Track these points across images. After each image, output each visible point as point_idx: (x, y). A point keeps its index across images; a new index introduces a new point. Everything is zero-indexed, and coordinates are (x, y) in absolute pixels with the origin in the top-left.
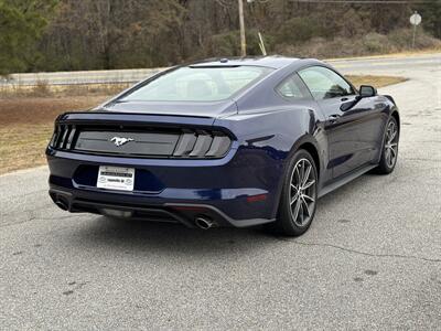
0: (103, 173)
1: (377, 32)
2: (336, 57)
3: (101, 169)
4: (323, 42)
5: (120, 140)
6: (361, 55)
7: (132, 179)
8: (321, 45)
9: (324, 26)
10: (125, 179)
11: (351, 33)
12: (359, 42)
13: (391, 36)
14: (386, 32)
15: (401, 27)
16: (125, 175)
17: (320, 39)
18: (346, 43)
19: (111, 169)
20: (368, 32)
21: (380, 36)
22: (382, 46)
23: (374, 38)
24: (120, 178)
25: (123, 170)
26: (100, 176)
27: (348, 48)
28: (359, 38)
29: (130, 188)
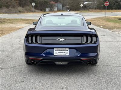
0: (56, 51)
1: (21, 7)
2: (11, 13)
3: (55, 49)
4: (6, 9)
5: (62, 39)
6: (18, 13)
7: (68, 52)
8: (5, 10)
9: (6, 4)
11: (14, 7)
12: (16, 9)
13: (25, 8)
14: (23, 7)
15: (27, 6)
16: (65, 51)
17: (5, 8)
18: (13, 9)
19: (59, 49)
20: (19, 7)
21: (22, 8)
22: (23, 11)
23: (20, 9)
24: (63, 52)
26: (55, 52)
27: (14, 11)
28: (16, 8)
29: (68, 55)
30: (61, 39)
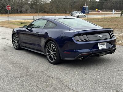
3: (99, 44)
7: (106, 45)
10: (104, 45)
16: (104, 44)
19: (101, 43)
24: (103, 45)
25: (103, 43)
26: (99, 46)
29: (106, 47)
30: (100, 36)
